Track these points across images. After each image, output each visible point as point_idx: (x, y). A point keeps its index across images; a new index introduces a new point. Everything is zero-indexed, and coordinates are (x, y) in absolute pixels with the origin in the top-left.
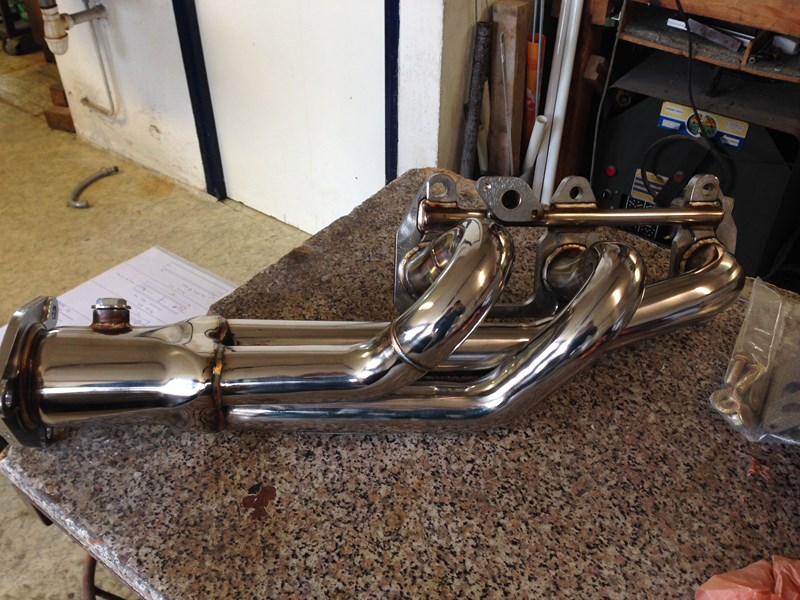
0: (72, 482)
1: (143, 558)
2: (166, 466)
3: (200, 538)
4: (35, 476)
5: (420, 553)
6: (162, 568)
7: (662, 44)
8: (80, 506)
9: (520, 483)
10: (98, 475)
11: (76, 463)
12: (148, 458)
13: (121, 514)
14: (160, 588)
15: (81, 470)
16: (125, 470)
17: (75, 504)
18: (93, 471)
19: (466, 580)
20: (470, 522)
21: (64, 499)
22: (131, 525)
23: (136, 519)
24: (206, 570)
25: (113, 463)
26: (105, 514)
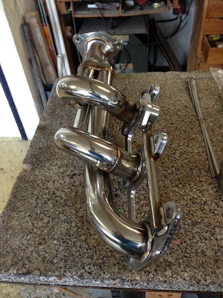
0: (29, 261)
1: (90, 271)
2: (65, 232)
3: (105, 249)
4: (8, 270)
5: (186, 205)
6: (101, 269)
7: (90, 15)
8: (42, 269)
9: (194, 165)
10: (38, 252)
11: (22, 254)
12: (53, 233)
13: (63, 261)
14: (107, 277)
15: (28, 255)
16: (48, 244)
17: (39, 270)
18: (34, 252)
19: (208, 204)
20: (191, 186)
21: (32, 270)
22: (72, 261)
23: (72, 259)
24: (119, 259)
25: (40, 244)
26: (56, 265)
